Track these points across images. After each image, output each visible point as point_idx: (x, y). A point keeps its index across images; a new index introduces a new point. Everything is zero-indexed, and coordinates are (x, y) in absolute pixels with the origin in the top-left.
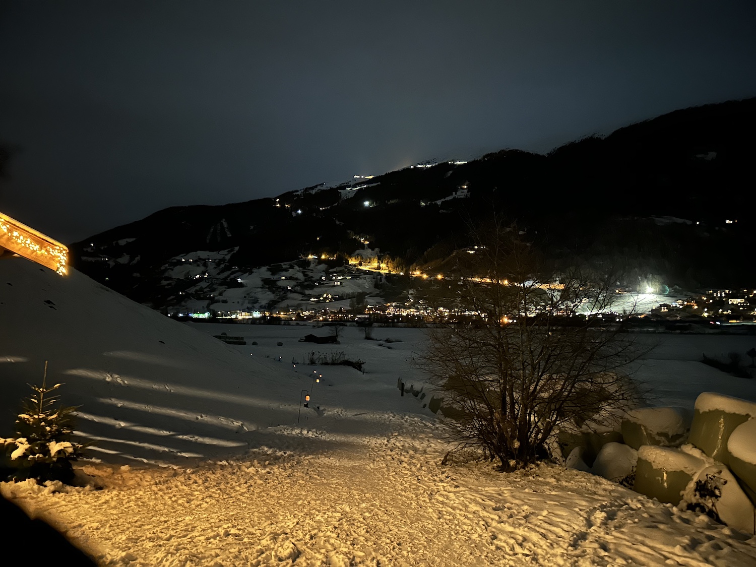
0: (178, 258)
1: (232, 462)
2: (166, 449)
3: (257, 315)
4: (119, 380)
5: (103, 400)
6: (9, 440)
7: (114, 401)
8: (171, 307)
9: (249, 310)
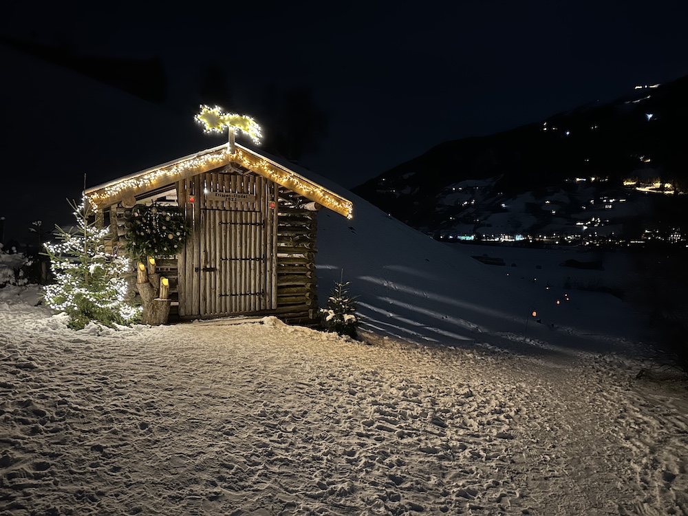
0: (449, 187)
1: (458, 349)
2: (415, 333)
3: (519, 238)
4: (392, 286)
5: (380, 298)
6: (326, 310)
7: (388, 299)
8: (443, 230)
9: (513, 235)
